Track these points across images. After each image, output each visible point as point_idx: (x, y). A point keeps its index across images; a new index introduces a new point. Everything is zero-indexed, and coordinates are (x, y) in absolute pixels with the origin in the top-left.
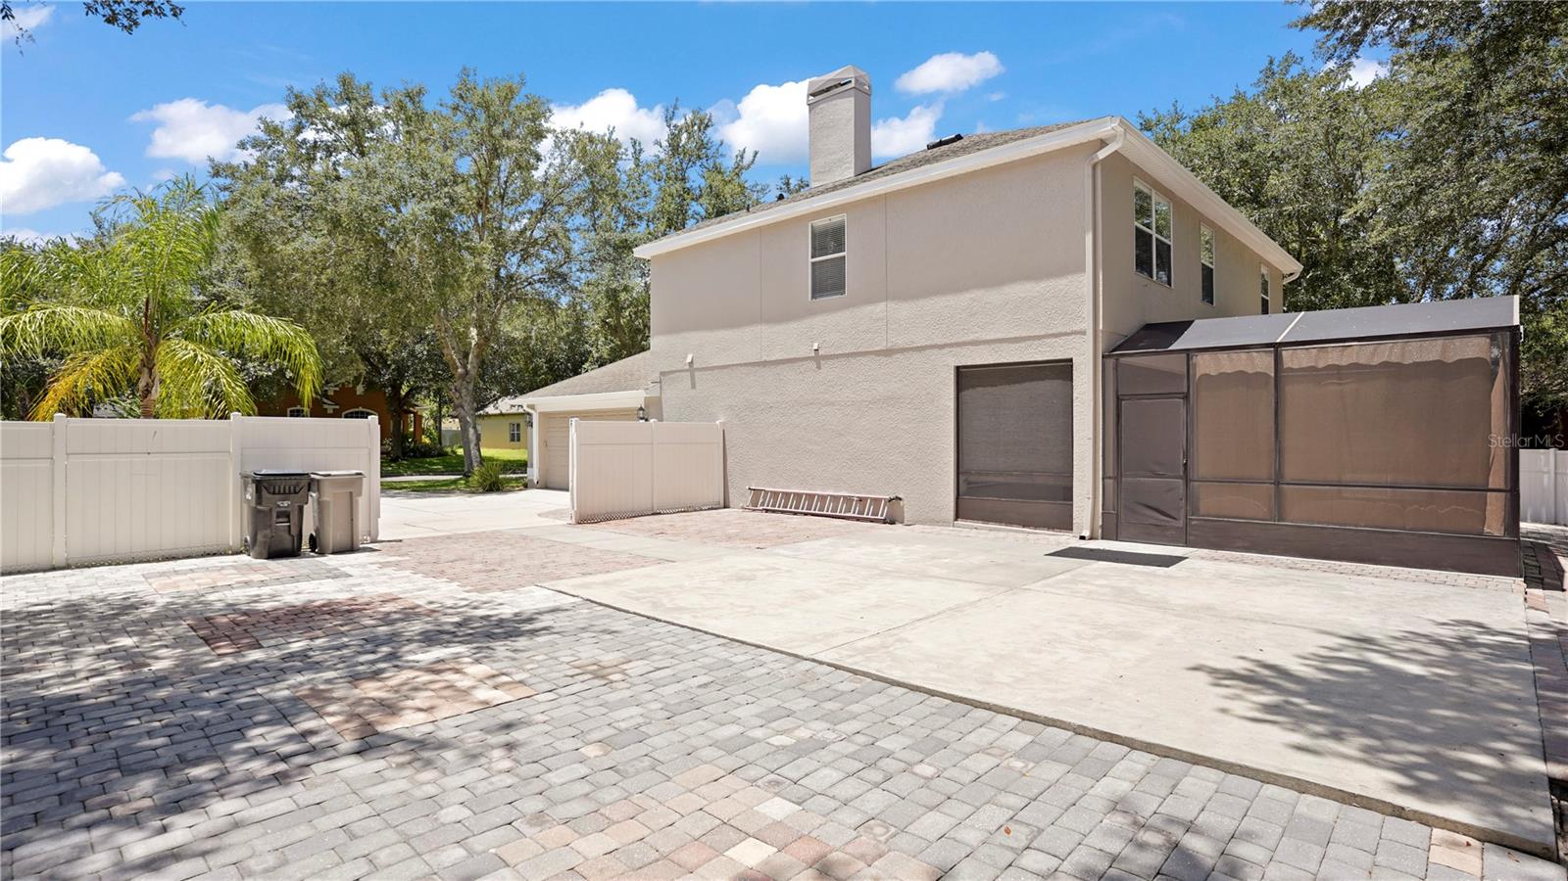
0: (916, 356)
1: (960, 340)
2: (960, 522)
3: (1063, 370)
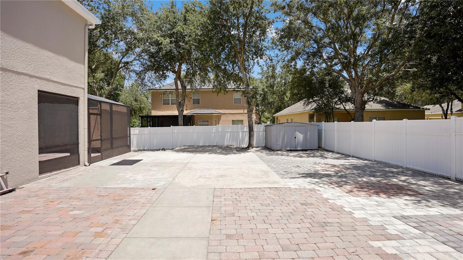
1: (41, 76)
2: (40, 176)
3: (75, 101)
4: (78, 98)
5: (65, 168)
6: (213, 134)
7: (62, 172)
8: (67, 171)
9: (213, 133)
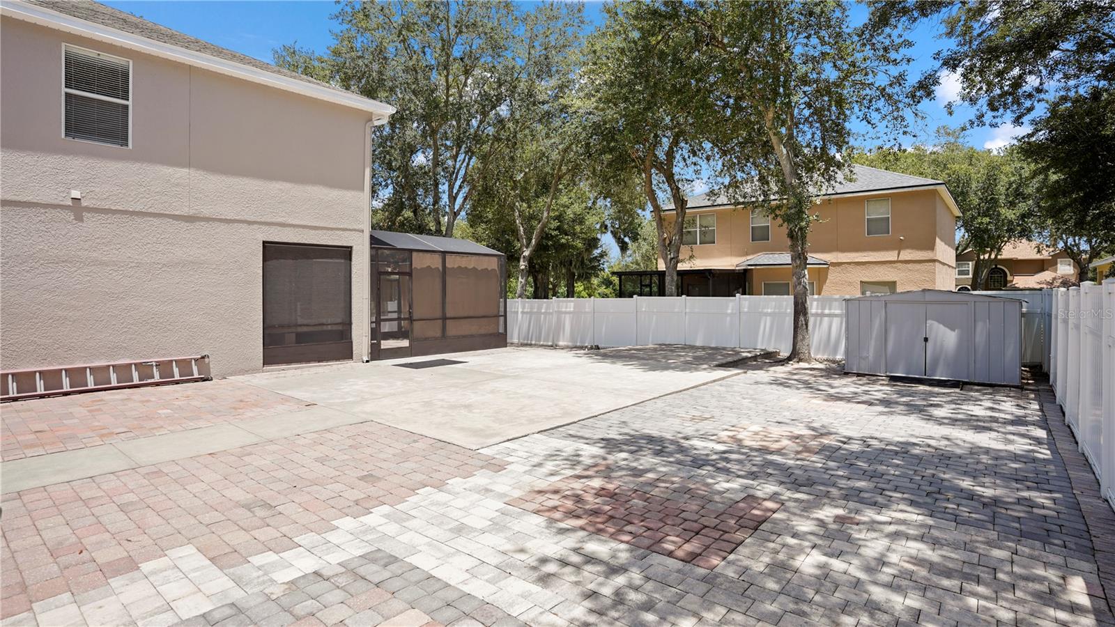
0: (223, 226)
1: (269, 220)
2: (267, 368)
3: (346, 253)
4: (351, 247)
5: (319, 362)
6: (728, 319)
7: (311, 367)
8: (320, 366)
9: (727, 315)
